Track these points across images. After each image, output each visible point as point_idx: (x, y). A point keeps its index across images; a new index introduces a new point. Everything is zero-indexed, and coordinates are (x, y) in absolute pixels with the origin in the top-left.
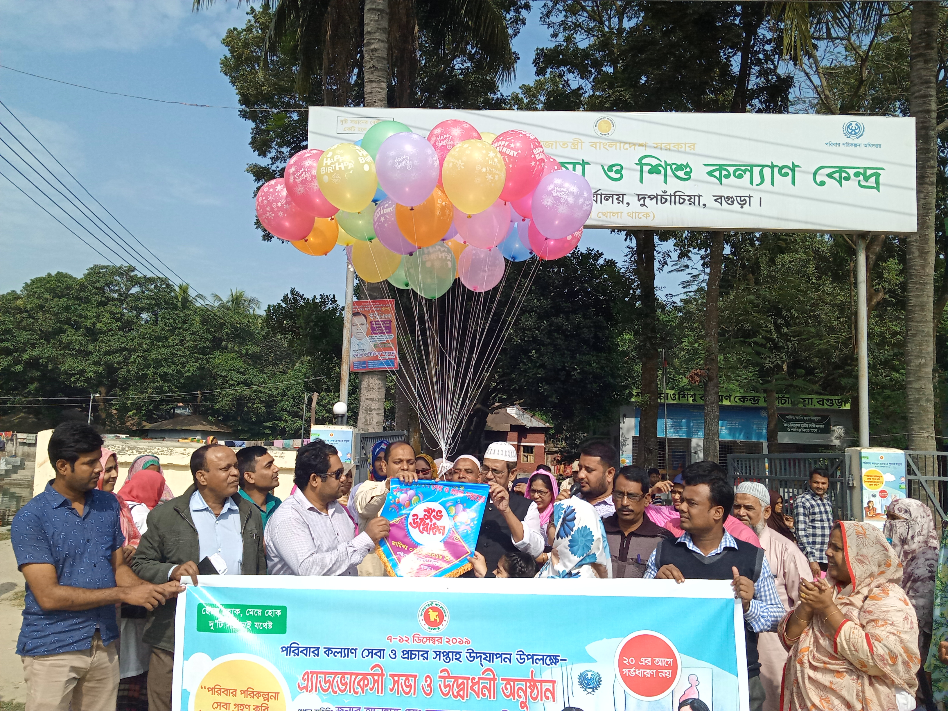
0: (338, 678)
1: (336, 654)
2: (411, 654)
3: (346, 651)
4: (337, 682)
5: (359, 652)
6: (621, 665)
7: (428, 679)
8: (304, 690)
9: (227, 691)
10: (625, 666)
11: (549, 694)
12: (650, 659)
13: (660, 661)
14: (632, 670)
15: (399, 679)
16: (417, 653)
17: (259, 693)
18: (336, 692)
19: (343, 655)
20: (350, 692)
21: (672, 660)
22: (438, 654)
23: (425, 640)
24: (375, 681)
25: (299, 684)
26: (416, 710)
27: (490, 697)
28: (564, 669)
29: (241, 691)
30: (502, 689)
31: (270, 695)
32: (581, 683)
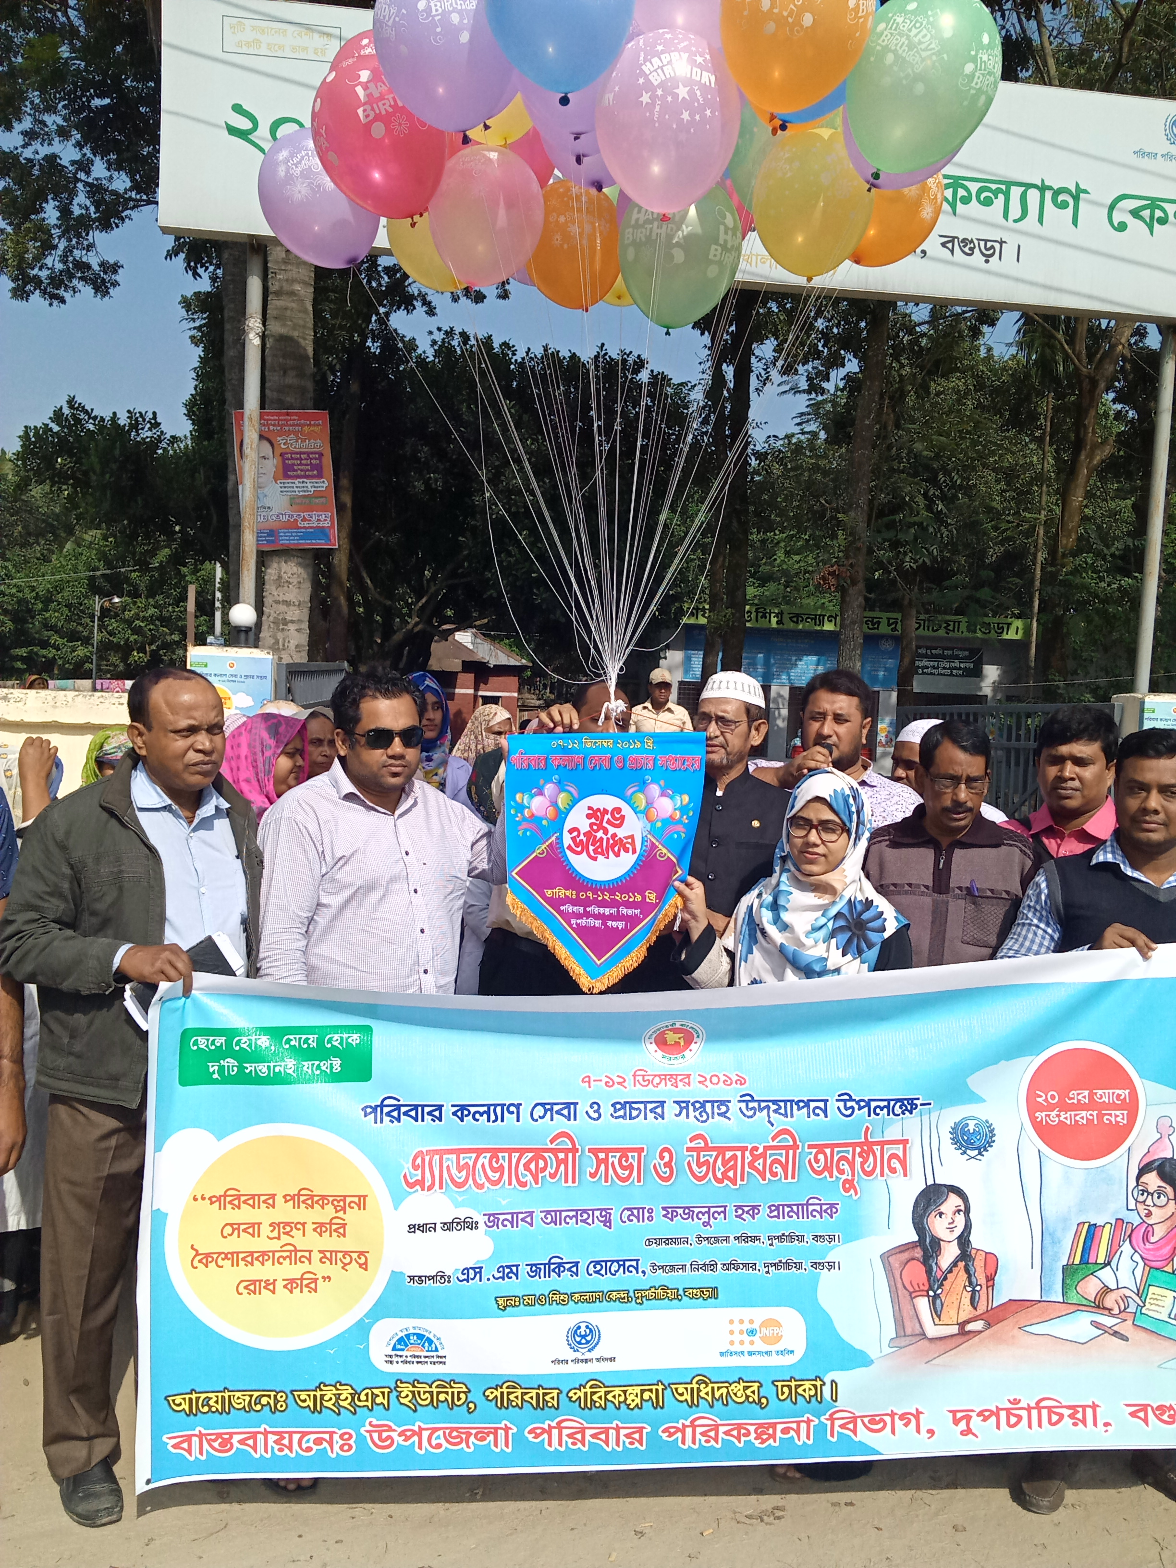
0: (484, 1159)
1: (477, 1116)
2: (631, 1108)
3: (499, 1109)
4: (483, 1165)
5: (525, 1112)
6: (1033, 1107)
7: (666, 1155)
8: (418, 1187)
9: (253, 1200)
10: (1042, 1108)
11: (896, 1164)
12: (1086, 1093)
13: (1105, 1095)
14: (1053, 1114)
15: (607, 1156)
16: (642, 1106)
17: (323, 1197)
18: (480, 1186)
19: (493, 1117)
20: (510, 1184)
21: (1127, 1092)
22: (683, 1105)
23: (657, 1080)
24: (559, 1162)
25: (405, 1176)
26: (643, 1209)
27: (786, 1178)
28: (925, 1118)
29: (285, 1197)
30: (810, 1161)
31: (348, 1200)
32: (955, 1141)
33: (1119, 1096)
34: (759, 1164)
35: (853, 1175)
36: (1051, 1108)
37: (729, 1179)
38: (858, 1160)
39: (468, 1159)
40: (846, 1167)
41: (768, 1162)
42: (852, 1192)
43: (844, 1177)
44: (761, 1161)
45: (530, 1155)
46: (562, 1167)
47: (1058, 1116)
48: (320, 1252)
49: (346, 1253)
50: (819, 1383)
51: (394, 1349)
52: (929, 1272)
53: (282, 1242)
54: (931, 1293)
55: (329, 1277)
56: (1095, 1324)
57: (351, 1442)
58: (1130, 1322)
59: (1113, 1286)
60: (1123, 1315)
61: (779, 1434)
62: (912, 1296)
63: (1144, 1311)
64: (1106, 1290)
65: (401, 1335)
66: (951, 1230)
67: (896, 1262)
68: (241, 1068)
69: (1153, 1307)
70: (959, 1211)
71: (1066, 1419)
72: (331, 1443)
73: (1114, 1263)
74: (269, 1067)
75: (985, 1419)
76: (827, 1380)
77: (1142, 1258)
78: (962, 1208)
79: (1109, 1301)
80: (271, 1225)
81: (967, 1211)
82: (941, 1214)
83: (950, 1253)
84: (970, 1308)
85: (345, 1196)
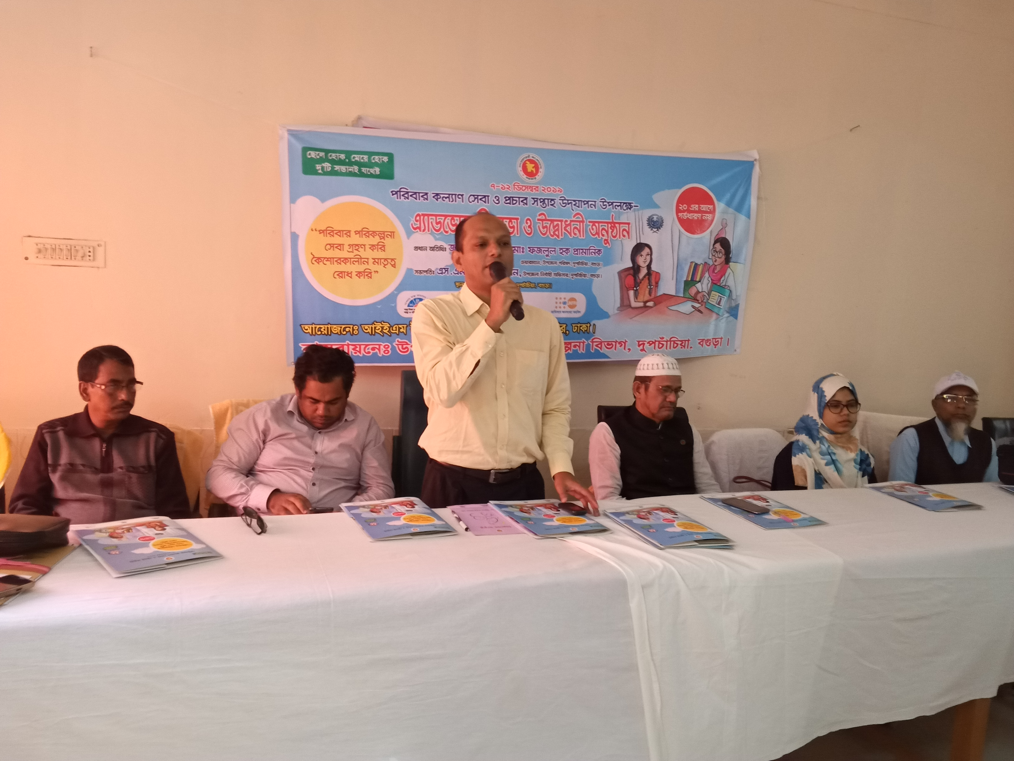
0: (448, 220)
1: (444, 199)
2: (513, 200)
3: (454, 196)
4: (448, 223)
5: (466, 198)
6: (678, 211)
7: (529, 222)
8: (418, 230)
9: (340, 233)
10: (681, 211)
11: (625, 233)
12: (697, 206)
13: (704, 207)
14: (685, 214)
16: (517, 199)
17: (374, 232)
18: (447, 232)
19: (451, 200)
21: (712, 206)
22: (536, 200)
23: (524, 188)
25: (412, 224)
26: (520, 247)
27: (579, 235)
28: (637, 213)
29: (355, 232)
30: (588, 229)
31: (386, 235)
32: (649, 224)
33: (709, 208)
34: (568, 228)
35: (608, 237)
36: (684, 211)
37: (555, 234)
38: (610, 230)
39: (441, 219)
40: (604, 233)
41: (572, 228)
42: (607, 244)
43: (605, 238)
47: (687, 215)
48: (373, 259)
49: (386, 259)
50: (588, 325)
51: (409, 306)
52: (635, 280)
53: (354, 254)
54: (635, 289)
55: (377, 272)
56: (693, 307)
57: (389, 349)
58: (704, 306)
59: (700, 291)
60: (702, 303)
61: (574, 348)
62: (628, 289)
63: (709, 301)
64: (698, 292)
65: (412, 299)
66: (645, 262)
68: (332, 168)
69: (713, 300)
70: (648, 255)
71: (679, 346)
72: (379, 349)
73: (702, 281)
74: (346, 169)
75: (650, 345)
76: (592, 324)
77: (712, 279)
78: (650, 253)
79: (699, 297)
80: (349, 245)
81: (651, 255)
82: (641, 255)
83: (644, 272)
84: (649, 296)
85: (384, 232)
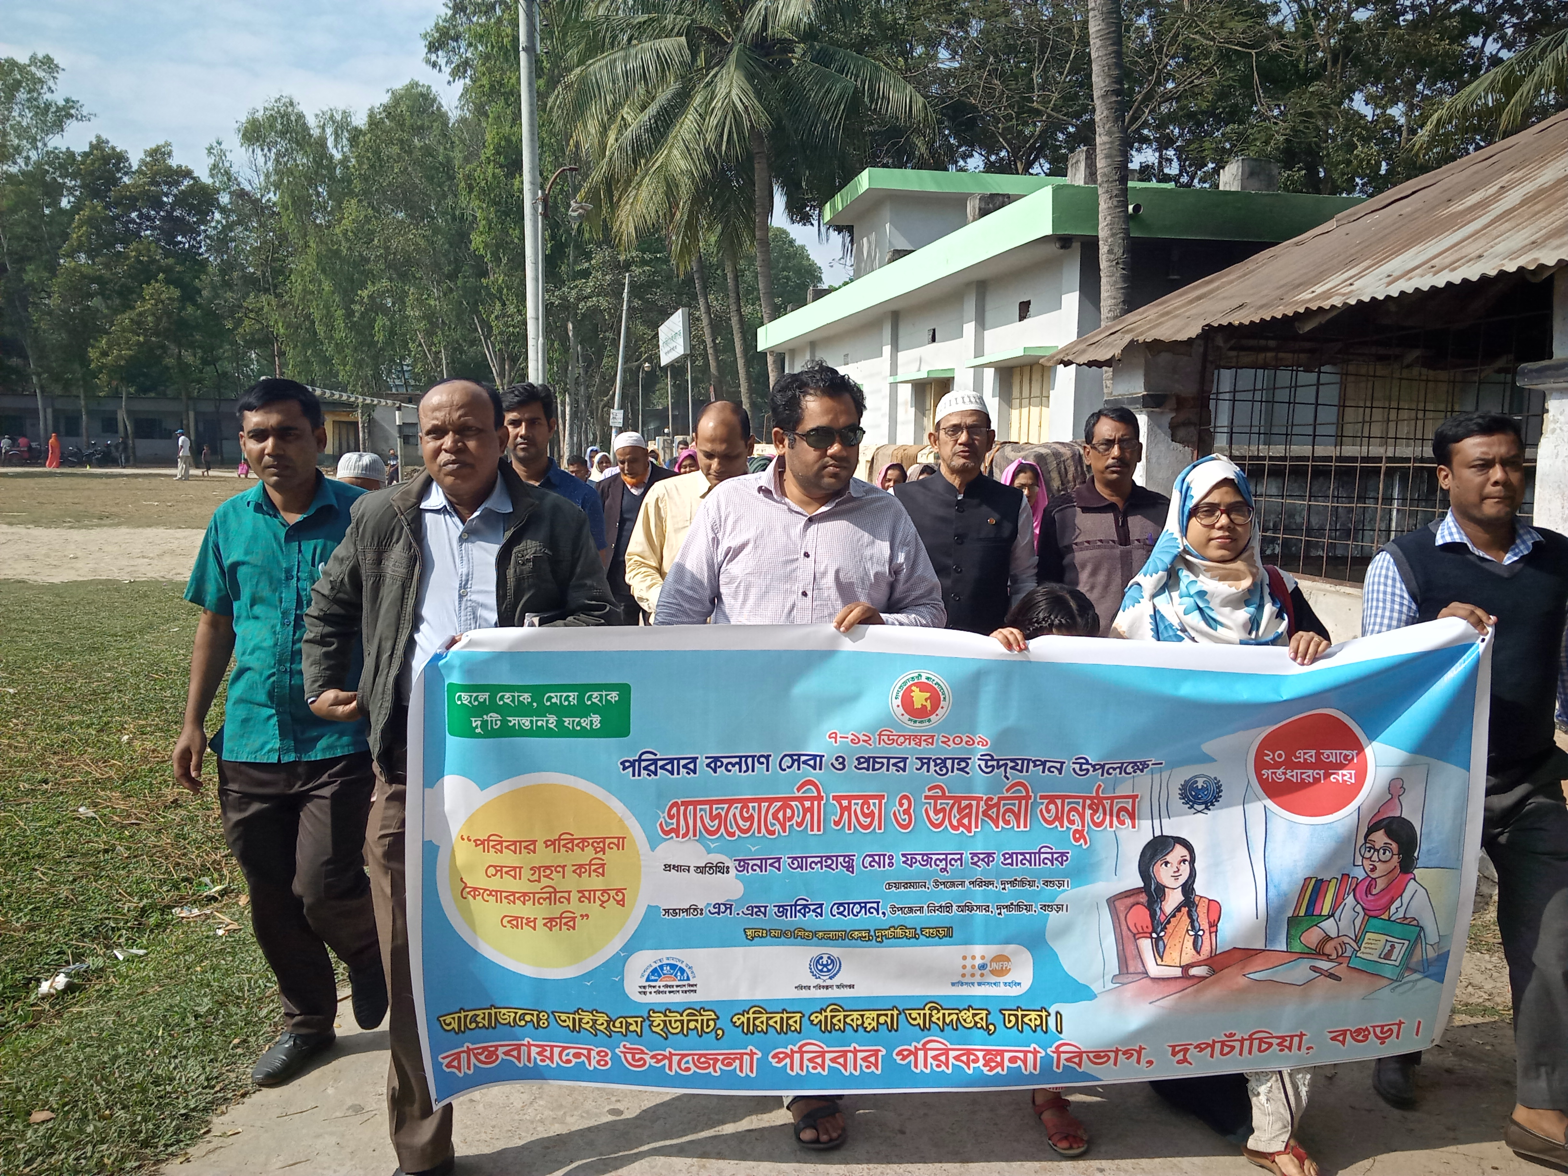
0: (736, 809)
1: (730, 767)
2: (874, 762)
3: (750, 760)
5: (774, 762)
6: (1260, 764)
7: (905, 801)
8: (673, 834)
9: (515, 846)
10: (1268, 766)
11: (1124, 816)
12: (1313, 752)
14: (1280, 771)
15: (850, 803)
16: (885, 761)
17: (584, 840)
18: (733, 835)
19: (744, 768)
20: (759, 832)
22: (924, 762)
23: (902, 740)
24: (806, 810)
25: (661, 824)
26: (884, 855)
27: (1019, 827)
28: (1157, 777)
29: (545, 842)
30: (1041, 811)
31: (608, 841)
32: (1183, 796)
33: (1347, 755)
34: (993, 813)
35: (1083, 826)
36: (1277, 765)
37: (964, 826)
38: (1088, 812)
40: (1077, 818)
41: (1002, 810)
42: (1082, 841)
43: (1074, 827)
44: (995, 810)
45: (779, 804)
46: (808, 815)
47: (1284, 774)
48: (579, 892)
49: (604, 891)
50: (1044, 1014)
51: (648, 980)
52: (1153, 915)
53: (542, 885)
54: (1154, 935)
55: (587, 916)
56: (1314, 969)
57: (607, 1059)
58: (1343, 965)
59: (1334, 935)
61: (1006, 1063)
62: (1136, 937)
64: (1328, 938)
65: (655, 966)
66: (1176, 878)
67: (1121, 906)
68: (504, 722)
69: (1367, 950)
70: (1184, 861)
71: (1276, 1047)
72: (589, 1058)
73: (1336, 915)
74: (531, 722)
75: (1201, 1050)
76: (1052, 1010)
77: (1363, 908)
78: (1188, 858)
79: (1329, 948)
80: (531, 869)
81: (1192, 861)
82: (1166, 863)
83: (1174, 899)
84: (1193, 952)
85: (605, 838)
